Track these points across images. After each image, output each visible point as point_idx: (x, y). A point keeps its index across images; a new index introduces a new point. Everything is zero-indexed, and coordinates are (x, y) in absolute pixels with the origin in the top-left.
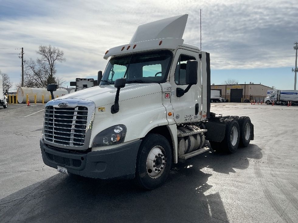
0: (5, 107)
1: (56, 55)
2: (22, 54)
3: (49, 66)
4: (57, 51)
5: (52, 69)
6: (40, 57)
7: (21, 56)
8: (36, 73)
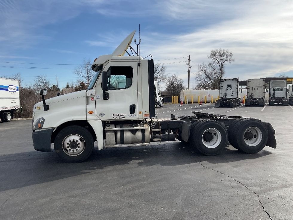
0: (160, 106)
1: (225, 56)
2: (189, 61)
3: (219, 68)
4: (226, 53)
5: (221, 71)
6: (211, 60)
7: (188, 62)
8: (207, 76)
